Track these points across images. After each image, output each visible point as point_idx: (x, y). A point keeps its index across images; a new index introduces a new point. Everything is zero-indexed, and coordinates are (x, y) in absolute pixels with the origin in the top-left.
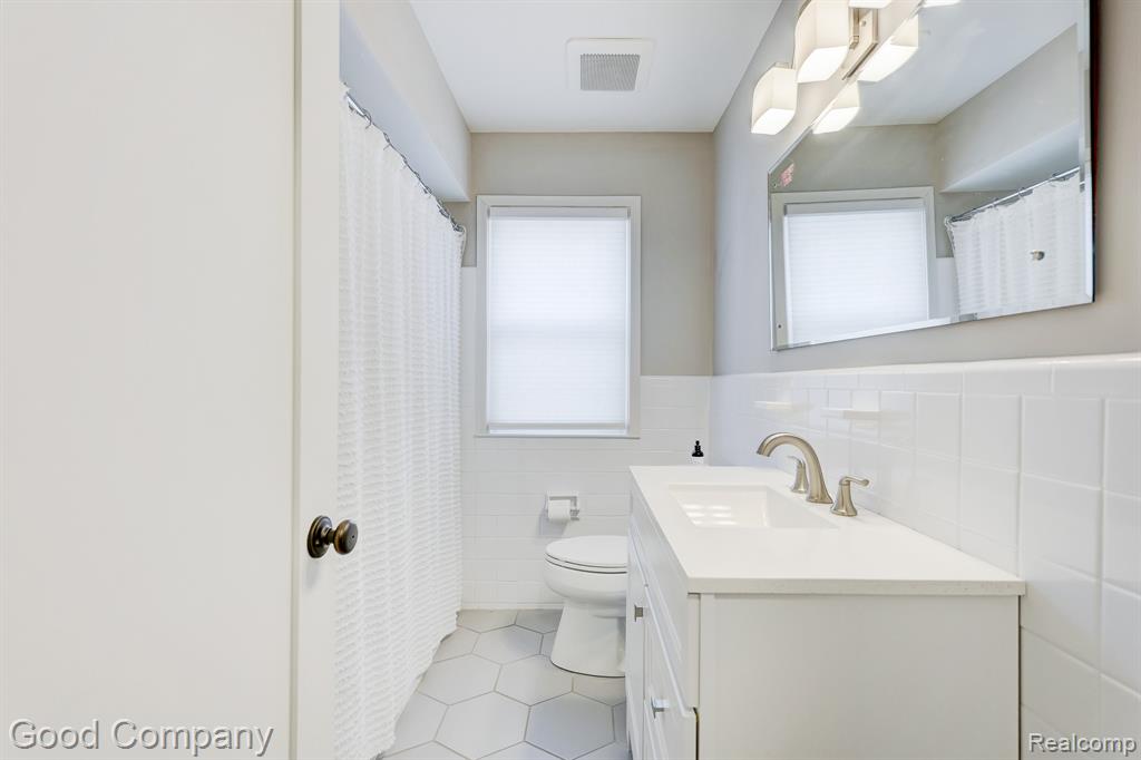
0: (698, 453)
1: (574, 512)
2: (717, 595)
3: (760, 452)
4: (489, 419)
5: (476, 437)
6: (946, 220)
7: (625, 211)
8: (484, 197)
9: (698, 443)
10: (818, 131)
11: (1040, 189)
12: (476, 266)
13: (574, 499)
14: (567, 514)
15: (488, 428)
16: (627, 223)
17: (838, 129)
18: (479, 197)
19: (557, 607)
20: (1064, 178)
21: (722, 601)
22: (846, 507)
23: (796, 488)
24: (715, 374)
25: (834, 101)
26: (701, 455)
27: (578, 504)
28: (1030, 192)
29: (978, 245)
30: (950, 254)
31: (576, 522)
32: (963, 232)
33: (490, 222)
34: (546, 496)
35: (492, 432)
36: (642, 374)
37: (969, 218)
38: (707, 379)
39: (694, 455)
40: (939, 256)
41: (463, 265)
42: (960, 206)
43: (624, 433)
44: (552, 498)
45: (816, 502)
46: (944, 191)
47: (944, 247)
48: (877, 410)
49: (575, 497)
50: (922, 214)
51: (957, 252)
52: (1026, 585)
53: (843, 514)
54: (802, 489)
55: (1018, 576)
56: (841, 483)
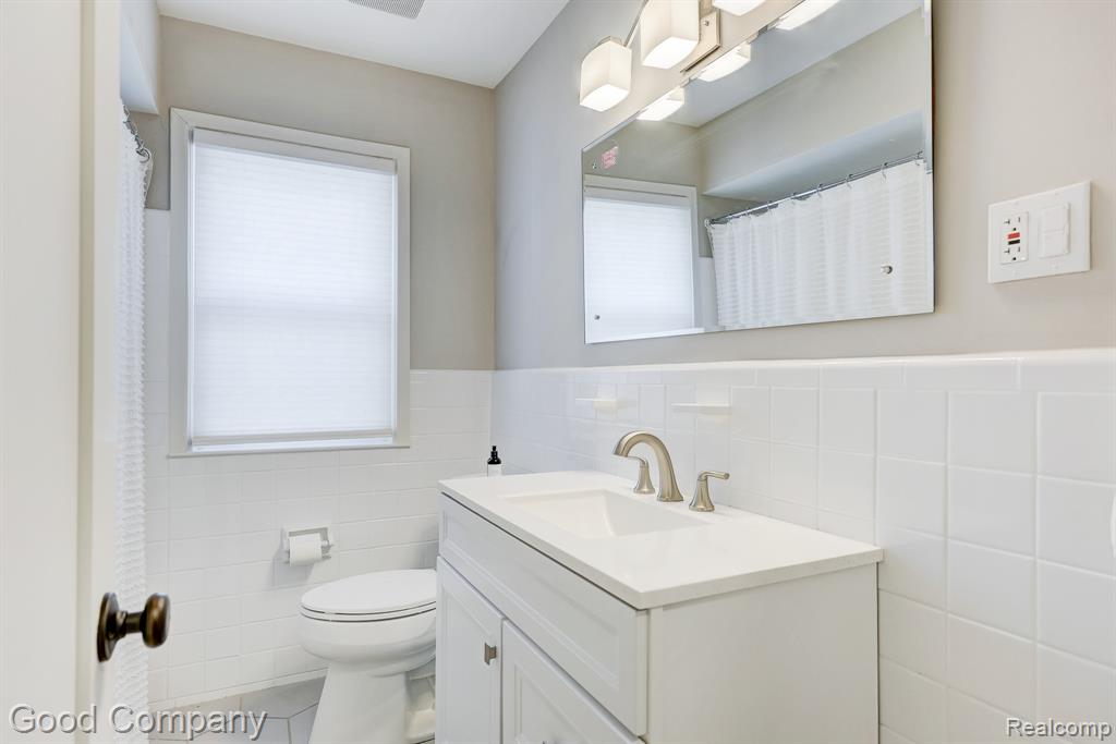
0: (495, 460)
1: (326, 549)
2: (667, 607)
3: (617, 453)
4: (192, 429)
5: (169, 457)
6: (707, 222)
7: (391, 164)
8: (181, 112)
9: (494, 448)
10: (641, 117)
11: (784, 204)
12: (169, 209)
13: (324, 532)
14: (319, 552)
15: (190, 443)
16: (394, 178)
17: (658, 119)
18: (174, 112)
19: (314, 676)
20: (800, 198)
21: (672, 612)
22: (704, 502)
23: (639, 489)
24: (497, 368)
25: (670, 93)
26: (499, 462)
27: (330, 536)
28: (776, 206)
29: (734, 249)
30: (710, 255)
31: (327, 561)
32: (721, 234)
33: (193, 149)
34: (282, 530)
35: (195, 449)
36: (413, 366)
37: (725, 222)
38: (487, 375)
39: (491, 462)
40: (701, 256)
41: (148, 205)
42: (718, 210)
43: (389, 441)
44: (291, 534)
45: (667, 501)
46: (705, 193)
47: (706, 248)
48: (727, 405)
49: (326, 529)
50: (689, 212)
51: (715, 252)
52: (884, 552)
53: (702, 510)
54: (646, 490)
55: (875, 545)
56: (700, 479)
